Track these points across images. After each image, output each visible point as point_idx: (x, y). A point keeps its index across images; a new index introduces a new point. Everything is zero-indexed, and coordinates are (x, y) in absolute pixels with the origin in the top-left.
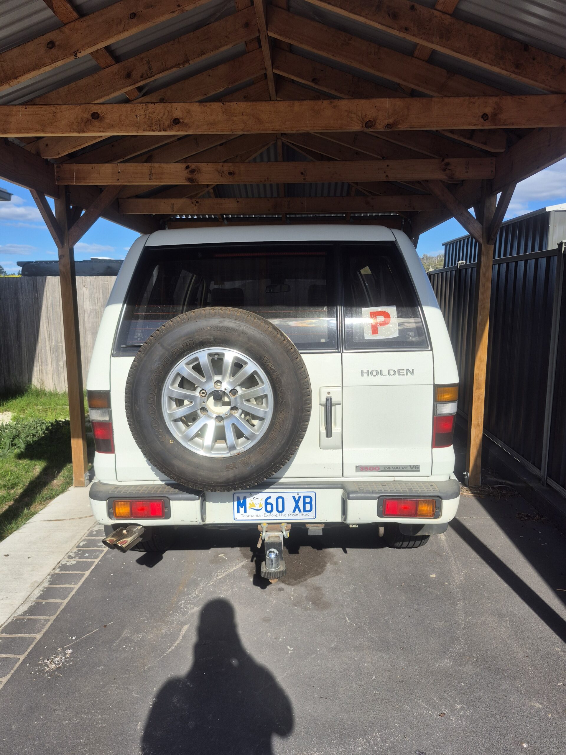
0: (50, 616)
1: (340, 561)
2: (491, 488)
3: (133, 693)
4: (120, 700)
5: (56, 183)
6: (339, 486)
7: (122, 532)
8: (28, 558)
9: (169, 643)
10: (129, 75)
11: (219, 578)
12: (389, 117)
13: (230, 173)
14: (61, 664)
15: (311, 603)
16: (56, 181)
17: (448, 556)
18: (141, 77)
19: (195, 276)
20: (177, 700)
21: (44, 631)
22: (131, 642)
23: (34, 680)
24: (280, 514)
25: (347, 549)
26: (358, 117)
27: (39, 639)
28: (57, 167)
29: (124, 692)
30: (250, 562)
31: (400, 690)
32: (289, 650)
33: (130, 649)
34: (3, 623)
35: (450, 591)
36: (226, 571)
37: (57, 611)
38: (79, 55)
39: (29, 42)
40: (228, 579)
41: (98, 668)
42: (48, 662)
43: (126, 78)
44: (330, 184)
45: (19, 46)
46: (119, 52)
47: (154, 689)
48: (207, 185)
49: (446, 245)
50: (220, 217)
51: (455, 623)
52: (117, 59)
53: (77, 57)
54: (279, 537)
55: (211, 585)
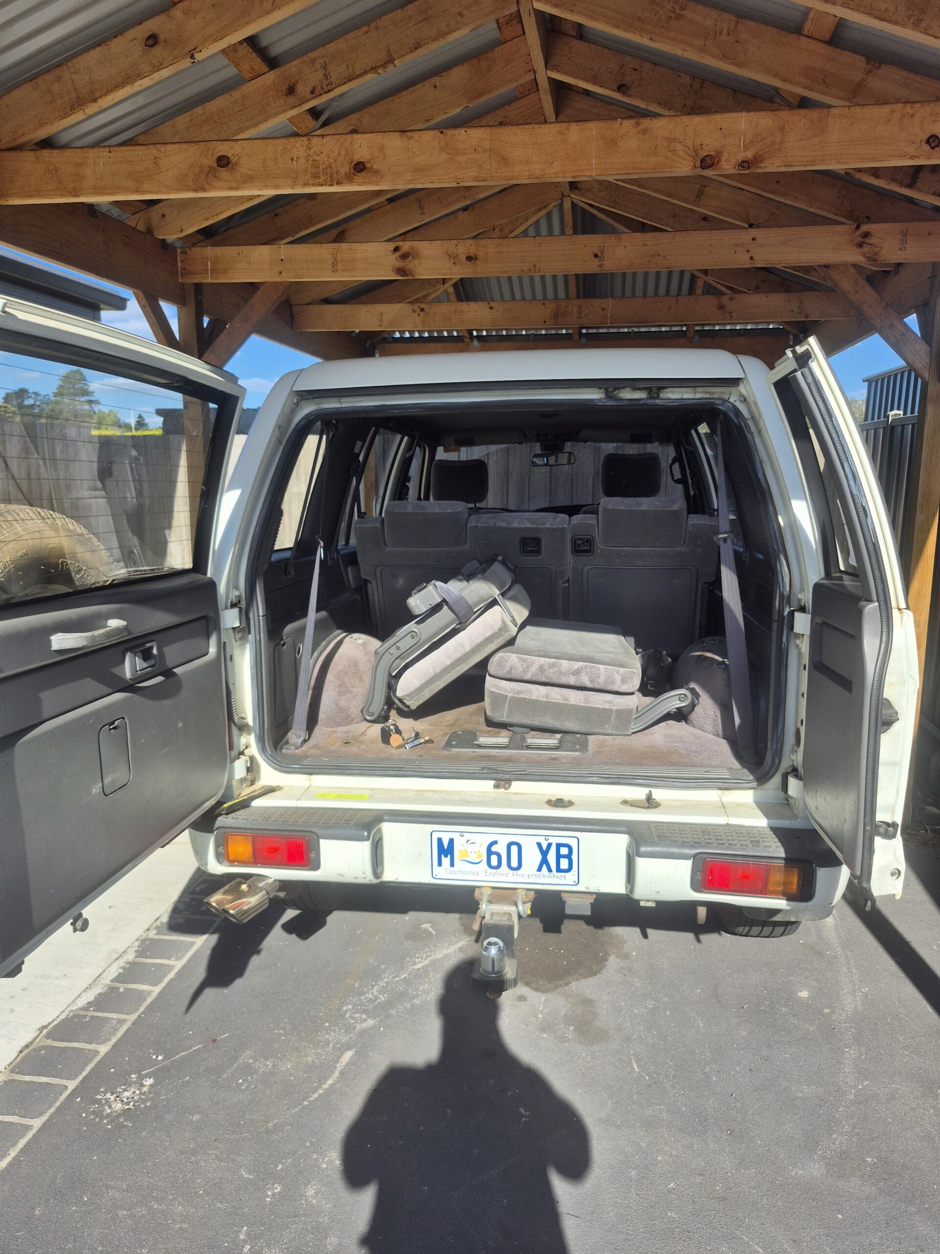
0: (127, 1014)
1: (634, 954)
2: (929, 831)
3: (242, 1170)
4: (217, 1181)
5: (180, 280)
6: (623, 829)
7: (240, 887)
8: (110, 907)
9: (315, 1082)
10: (291, 90)
11: (416, 967)
12: (746, 148)
13: (469, 258)
14: (132, 1104)
15: (572, 1028)
16: (180, 277)
17: (835, 957)
18: (312, 92)
19: (406, 438)
20: (313, 1191)
21: (114, 1040)
22: (253, 1073)
23: (85, 1128)
24: (515, 872)
25: (650, 931)
26: (687, 149)
27: (103, 1054)
28: (182, 253)
29: (228, 1166)
30: (473, 943)
31: (718, 1215)
32: (523, 1116)
33: (250, 1086)
34: (52, 1020)
35: (833, 1027)
36: (431, 956)
37: (141, 1005)
38: (199, 56)
39: (116, 37)
40: (432, 971)
41: (191, 1117)
42: (112, 1098)
43: (286, 95)
44: (646, 274)
45: (99, 45)
46: (275, 51)
47: (278, 1166)
48: (444, 280)
49: (869, 381)
50: (467, 335)
51: (836, 1091)
52: (273, 63)
53: (196, 61)
54: (510, 914)
55: (401, 980)
